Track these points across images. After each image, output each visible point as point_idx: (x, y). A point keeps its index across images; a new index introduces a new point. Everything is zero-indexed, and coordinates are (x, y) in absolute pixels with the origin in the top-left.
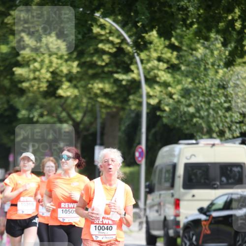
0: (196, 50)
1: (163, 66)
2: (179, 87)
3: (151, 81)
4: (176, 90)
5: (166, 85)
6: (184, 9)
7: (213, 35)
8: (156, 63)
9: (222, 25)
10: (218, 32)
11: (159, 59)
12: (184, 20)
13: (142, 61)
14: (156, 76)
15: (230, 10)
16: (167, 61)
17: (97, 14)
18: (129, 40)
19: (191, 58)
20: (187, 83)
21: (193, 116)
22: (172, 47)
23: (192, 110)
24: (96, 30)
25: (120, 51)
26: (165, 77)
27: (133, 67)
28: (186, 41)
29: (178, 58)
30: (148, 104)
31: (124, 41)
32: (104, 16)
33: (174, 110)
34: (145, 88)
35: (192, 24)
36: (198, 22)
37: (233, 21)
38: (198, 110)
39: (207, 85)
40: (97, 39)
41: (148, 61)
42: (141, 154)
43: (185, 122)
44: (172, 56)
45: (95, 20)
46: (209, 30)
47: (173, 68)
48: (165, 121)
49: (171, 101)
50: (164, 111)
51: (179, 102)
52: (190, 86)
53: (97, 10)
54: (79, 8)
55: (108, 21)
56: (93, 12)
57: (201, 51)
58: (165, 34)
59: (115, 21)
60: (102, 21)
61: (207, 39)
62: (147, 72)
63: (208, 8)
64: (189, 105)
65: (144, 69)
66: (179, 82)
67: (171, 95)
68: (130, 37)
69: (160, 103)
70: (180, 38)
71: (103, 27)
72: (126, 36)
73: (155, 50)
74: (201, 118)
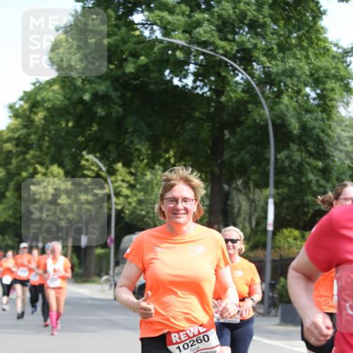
0: (145, 175)
1: (125, 185)
2: (135, 199)
3: (118, 194)
4: (133, 200)
5: (127, 197)
6: (139, 150)
7: (157, 166)
8: (120, 183)
9: (162, 160)
10: (160, 164)
11: (123, 181)
12: (139, 157)
13: (112, 182)
14: (120, 191)
15: (167, 151)
16: (128, 182)
17: (84, 153)
18: (104, 169)
19: (144, 181)
20: (141, 196)
21: (144, 216)
22: (131, 174)
23: (143, 213)
24: (83, 162)
25: (98, 176)
26: (126, 191)
27: (106, 186)
28: (140, 170)
29: (135, 180)
30: (116, 210)
31: (100, 169)
32: (89, 153)
33: (133, 213)
34: (114, 199)
35: (143, 159)
36: (147, 158)
37: (169, 158)
38: (148, 213)
39: (153, 197)
40: (83, 168)
41: (116, 181)
42: (111, 240)
43: (139, 221)
44: (131, 179)
45: (82, 156)
46: (155, 163)
47: (131, 187)
48: (127, 220)
49: (130, 207)
50: (125, 213)
51: (135, 208)
52: (143, 198)
53: (84, 149)
54: (72, 148)
55: (91, 157)
56: (81, 151)
57: (149, 176)
58: (127, 164)
59: (96, 157)
60: (87, 157)
61: (153, 168)
62: (115, 188)
63: (154, 150)
64: (142, 210)
65: (114, 187)
66: (136, 195)
67: (130, 203)
68: (105, 166)
69: (123, 208)
70: (136, 168)
71: (87, 160)
72: (101, 166)
73: (121, 175)
74: (150, 218)
